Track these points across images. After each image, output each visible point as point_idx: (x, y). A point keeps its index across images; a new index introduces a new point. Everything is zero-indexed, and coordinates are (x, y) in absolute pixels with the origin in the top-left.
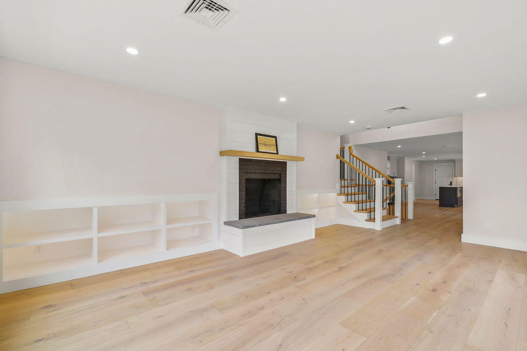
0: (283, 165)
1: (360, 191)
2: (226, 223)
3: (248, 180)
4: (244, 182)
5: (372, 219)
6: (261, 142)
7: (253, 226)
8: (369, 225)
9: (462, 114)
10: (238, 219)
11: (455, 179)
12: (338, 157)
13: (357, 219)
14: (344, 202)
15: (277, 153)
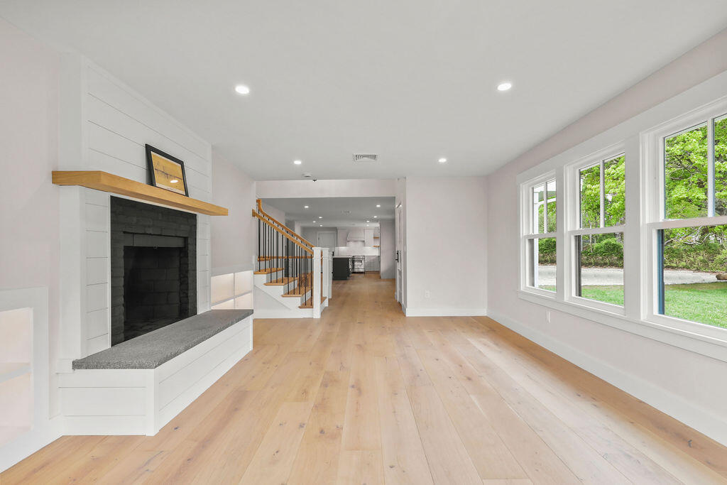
0: (190, 220)
1: (279, 266)
2: (77, 365)
3: (129, 250)
4: (122, 253)
5: (308, 304)
6: (159, 168)
7: (176, 355)
8: (305, 314)
9: (405, 178)
10: (109, 346)
11: (336, 248)
12: (254, 214)
13: (287, 308)
14: (265, 284)
15: (187, 195)
